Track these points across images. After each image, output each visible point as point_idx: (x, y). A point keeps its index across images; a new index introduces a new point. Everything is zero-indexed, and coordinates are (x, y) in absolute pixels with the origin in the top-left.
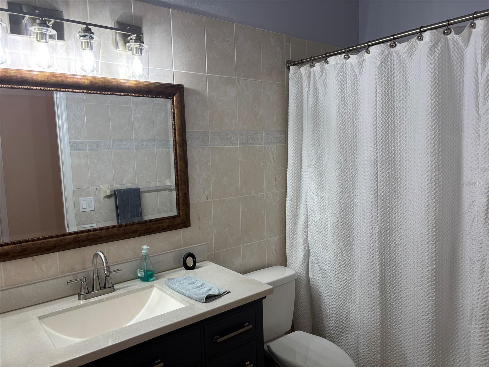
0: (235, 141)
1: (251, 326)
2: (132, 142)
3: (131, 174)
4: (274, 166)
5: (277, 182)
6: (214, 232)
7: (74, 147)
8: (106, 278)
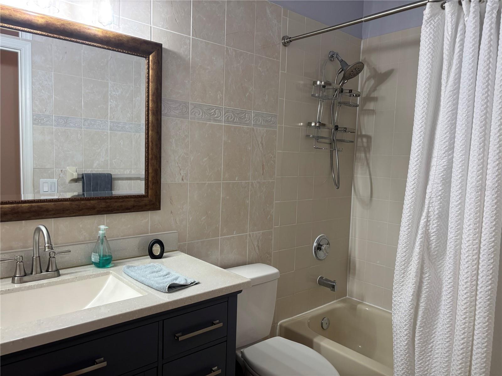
0: (219, 118)
1: (221, 325)
2: (107, 122)
3: (103, 158)
4: (262, 152)
5: (264, 171)
6: (189, 219)
7: (37, 120)
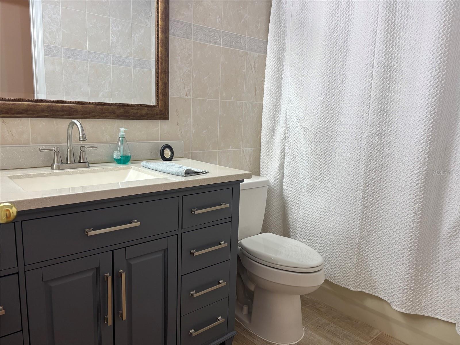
0: (218, 40)
1: (228, 205)
2: (109, 57)
3: (107, 89)
4: (255, 75)
5: (256, 93)
6: (192, 132)
7: (48, 51)
8: (81, 152)
